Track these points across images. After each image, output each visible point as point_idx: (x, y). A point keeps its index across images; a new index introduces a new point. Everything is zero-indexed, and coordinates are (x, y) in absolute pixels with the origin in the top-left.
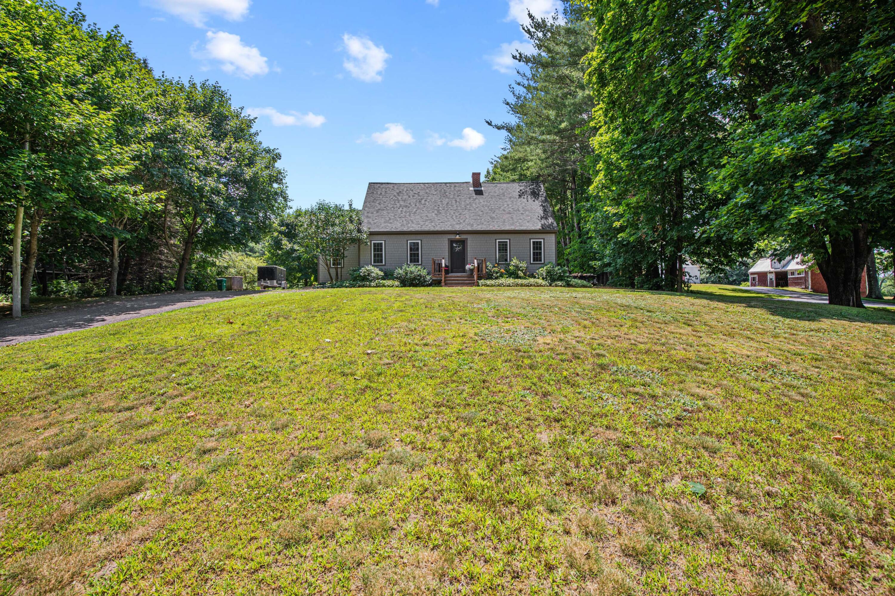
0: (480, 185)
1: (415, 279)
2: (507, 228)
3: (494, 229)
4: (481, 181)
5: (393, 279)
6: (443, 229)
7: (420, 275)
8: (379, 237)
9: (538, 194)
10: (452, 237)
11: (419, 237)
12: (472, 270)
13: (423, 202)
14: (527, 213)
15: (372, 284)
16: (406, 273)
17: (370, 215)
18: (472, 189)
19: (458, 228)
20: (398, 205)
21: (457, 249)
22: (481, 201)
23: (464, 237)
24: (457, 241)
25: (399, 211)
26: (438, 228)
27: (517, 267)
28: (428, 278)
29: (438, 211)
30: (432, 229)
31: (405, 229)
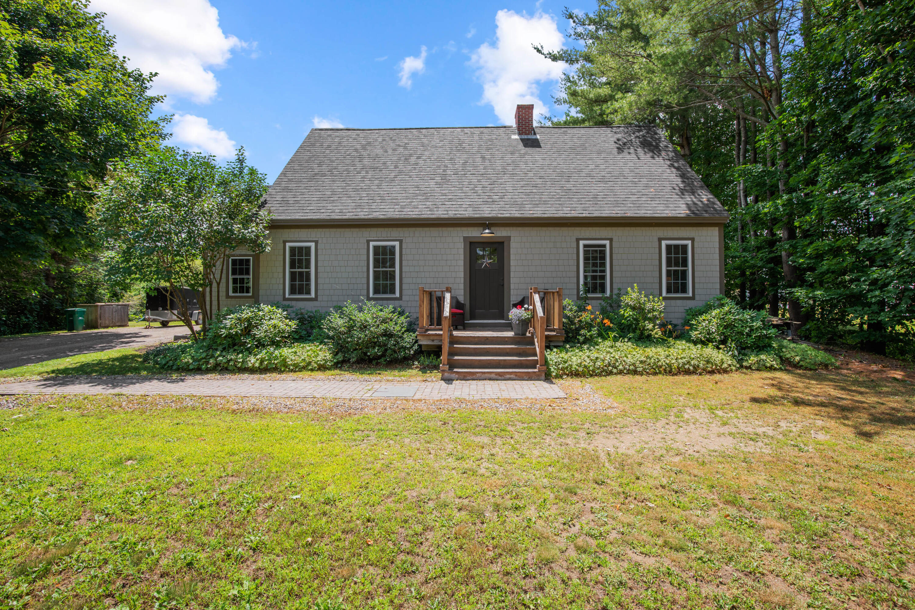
0: (532, 131)
1: (372, 343)
2: (607, 212)
3: (574, 214)
4: (535, 124)
5: (322, 339)
6: (451, 214)
7: (388, 334)
8: (303, 233)
9: (657, 147)
10: (474, 233)
11: (395, 233)
12: (525, 323)
13: (413, 160)
14: (644, 181)
15: (252, 361)
16: (350, 328)
17: (292, 185)
18: (516, 137)
19: (487, 212)
20: (359, 166)
21: (486, 262)
22: (537, 157)
23: (501, 233)
24: (484, 244)
25: (359, 177)
26: (440, 213)
27: (638, 309)
28: (409, 338)
29: (444, 177)
30: (426, 214)
31: (362, 215)
